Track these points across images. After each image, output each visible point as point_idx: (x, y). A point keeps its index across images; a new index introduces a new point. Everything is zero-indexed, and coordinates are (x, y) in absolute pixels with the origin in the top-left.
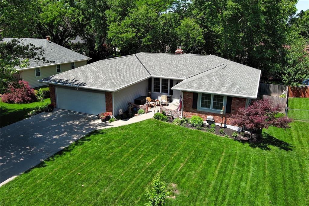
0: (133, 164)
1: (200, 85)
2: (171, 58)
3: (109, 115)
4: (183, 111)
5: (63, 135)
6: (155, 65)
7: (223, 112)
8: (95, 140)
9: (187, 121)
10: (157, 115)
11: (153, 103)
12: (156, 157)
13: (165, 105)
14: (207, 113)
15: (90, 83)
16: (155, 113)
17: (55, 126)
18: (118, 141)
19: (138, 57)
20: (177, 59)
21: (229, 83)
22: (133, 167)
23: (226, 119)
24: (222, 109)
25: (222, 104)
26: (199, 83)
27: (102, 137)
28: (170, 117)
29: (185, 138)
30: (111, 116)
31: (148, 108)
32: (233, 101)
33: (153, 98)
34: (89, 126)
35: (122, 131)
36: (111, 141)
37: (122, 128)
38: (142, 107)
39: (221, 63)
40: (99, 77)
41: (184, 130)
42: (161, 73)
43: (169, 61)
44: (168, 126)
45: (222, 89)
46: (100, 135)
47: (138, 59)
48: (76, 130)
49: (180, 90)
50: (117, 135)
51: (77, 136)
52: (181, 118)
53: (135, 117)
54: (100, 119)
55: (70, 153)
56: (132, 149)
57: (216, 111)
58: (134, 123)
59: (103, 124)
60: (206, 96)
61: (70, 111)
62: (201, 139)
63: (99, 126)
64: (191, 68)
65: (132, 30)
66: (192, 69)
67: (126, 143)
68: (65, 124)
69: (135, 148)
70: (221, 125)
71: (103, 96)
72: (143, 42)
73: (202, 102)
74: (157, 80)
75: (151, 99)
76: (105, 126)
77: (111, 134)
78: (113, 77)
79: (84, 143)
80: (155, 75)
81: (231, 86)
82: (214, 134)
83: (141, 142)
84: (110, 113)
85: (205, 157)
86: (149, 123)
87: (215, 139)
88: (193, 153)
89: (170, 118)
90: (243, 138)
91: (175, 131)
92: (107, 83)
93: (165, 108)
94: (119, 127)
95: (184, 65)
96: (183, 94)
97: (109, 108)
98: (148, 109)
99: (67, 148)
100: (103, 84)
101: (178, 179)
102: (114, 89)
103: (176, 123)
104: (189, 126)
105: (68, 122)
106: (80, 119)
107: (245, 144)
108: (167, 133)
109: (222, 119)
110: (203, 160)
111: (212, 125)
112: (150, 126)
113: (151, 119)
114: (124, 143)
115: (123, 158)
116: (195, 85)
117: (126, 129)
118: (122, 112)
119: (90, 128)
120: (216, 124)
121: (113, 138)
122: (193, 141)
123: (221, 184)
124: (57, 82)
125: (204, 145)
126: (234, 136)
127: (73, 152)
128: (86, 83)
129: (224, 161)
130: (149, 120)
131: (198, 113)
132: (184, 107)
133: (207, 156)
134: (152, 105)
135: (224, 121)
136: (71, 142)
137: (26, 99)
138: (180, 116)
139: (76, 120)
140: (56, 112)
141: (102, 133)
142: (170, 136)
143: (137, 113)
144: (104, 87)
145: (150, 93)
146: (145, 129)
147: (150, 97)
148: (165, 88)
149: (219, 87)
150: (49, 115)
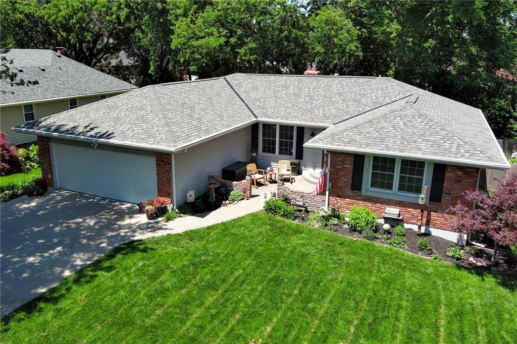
1: (369, 137)
2: (299, 83)
3: (164, 205)
4: (329, 195)
5: (52, 255)
6: (264, 98)
7: (424, 200)
8: (125, 269)
9: (338, 217)
10: (271, 204)
11: (262, 176)
13: (287, 180)
14: (384, 202)
15: (122, 132)
16: (267, 199)
17: (40, 229)
18: (179, 272)
19: (231, 83)
20: (310, 85)
21: (437, 132)
23: (429, 216)
24: (421, 193)
25: (420, 181)
26: (368, 133)
27: (142, 259)
28: (299, 208)
29: (339, 263)
30: (170, 207)
31: (251, 187)
32: (448, 174)
33: (262, 167)
34: (117, 230)
35: (191, 242)
36: (162, 272)
37: (192, 235)
38: (238, 187)
39: (405, 92)
40: (143, 119)
41: (335, 240)
42: (277, 113)
43: (294, 89)
44: (297, 231)
45: (423, 146)
46: (139, 254)
47: (231, 86)
48: (85, 241)
50: (179, 256)
51: (86, 257)
52: (326, 210)
53: (222, 209)
55: (56, 307)
56: (212, 296)
57: (407, 196)
58: (218, 224)
59: (150, 225)
60: (384, 163)
61: (81, 194)
62: (379, 267)
63: (141, 231)
64: (342, 103)
65: (219, 33)
66: (343, 106)
67: (198, 278)
68: (65, 225)
69: (220, 292)
70: (420, 228)
71: (152, 162)
72: (241, 56)
73: (374, 175)
74: (269, 129)
75: (257, 168)
76: (154, 229)
77: (164, 251)
78: (174, 120)
79: (96, 276)
80: (265, 117)
81: (442, 139)
82: (406, 252)
83: (237, 274)
84: (167, 200)
85: (397, 319)
86: (253, 222)
88: (365, 306)
89: (300, 211)
90: (474, 262)
91: (314, 243)
92: (159, 134)
93: (289, 189)
94: (187, 233)
95: (325, 97)
96: (331, 157)
97: (164, 188)
98: (250, 189)
99: (52, 291)
100: (150, 136)
102: (175, 146)
103: (314, 223)
104: (345, 231)
105: (72, 221)
106: (100, 214)
107: (486, 278)
108: (295, 248)
109: (422, 216)
111: (398, 229)
112: (256, 231)
113: (257, 212)
114: (194, 278)
116: (358, 138)
117: (202, 238)
118: (193, 196)
119: (119, 235)
120: (407, 226)
121: (169, 262)
122: (360, 270)
124: (53, 132)
125: (390, 283)
126: (453, 257)
127: (64, 304)
128: (113, 133)
129: (450, 333)
130: (254, 216)
131: (365, 200)
132: (332, 188)
134: (258, 181)
135: (425, 220)
136: (67, 273)
138: (323, 207)
139: (90, 215)
140: (52, 195)
141: (145, 250)
142: (304, 256)
143: (227, 199)
144: (152, 142)
145: (255, 154)
146: (244, 237)
147: (254, 165)
148: (286, 145)
149: (415, 142)
150: (34, 204)
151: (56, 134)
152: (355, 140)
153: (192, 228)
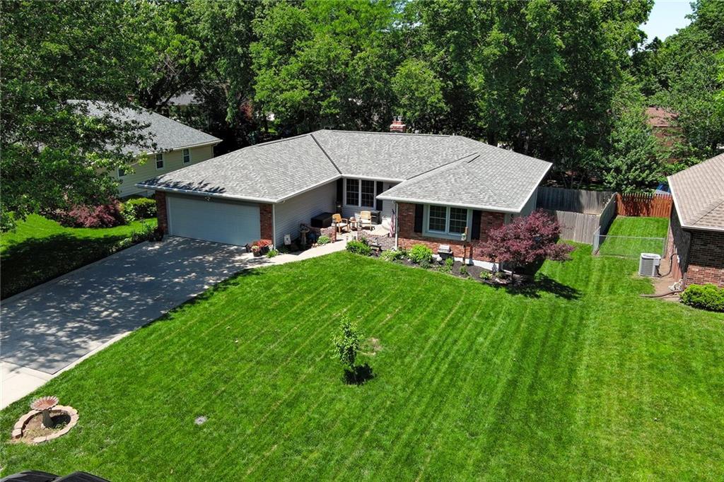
0: (311, 316)
1: (426, 191)
2: (381, 141)
3: (266, 246)
4: (398, 237)
5: (190, 278)
6: (348, 156)
7: (466, 238)
8: (247, 284)
9: (405, 254)
10: (351, 244)
11: (346, 224)
12: (349, 306)
13: (367, 228)
14: (439, 241)
15: (232, 188)
16: (349, 241)
17: (172, 263)
18: (285, 285)
19: (317, 140)
20: (390, 143)
21: (477, 186)
22: (312, 320)
23: (471, 249)
24: (464, 232)
25: (465, 224)
26: (426, 187)
27: (257, 279)
28: (375, 248)
29: (399, 280)
30: (271, 247)
31: (336, 233)
32: (483, 218)
33: (346, 216)
34: (232, 263)
35: (290, 270)
36: (273, 285)
37: (290, 265)
38: (325, 232)
39: (472, 150)
40: (247, 177)
41: (398, 268)
42: (359, 170)
43: (376, 146)
44: (371, 262)
45: (464, 197)
46: (254, 276)
47: (317, 143)
48: (211, 270)
49: (391, 200)
50: (283, 277)
51: (215, 278)
52: (395, 250)
53: (312, 249)
54: (251, 252)
55: (208, 302)
56: (309, 296)
57: (454, 236)
59: (257, 260)
60: (438, 210)
61: (193, 240)
62: (425, 282)
63: (251, 264)
66: (417, 163)
67: (298, 288)
68: (190, 260)
69: (314, 294)
70: (464, 260)
71: (256, 212)
73: (431, 220)
74: (353, 183)
75: (342, 217)
76: (261, 263)
77: (271, 275)
78: (273, 177)
79: (227, 288)
80: (349, 173)
81: (479, 192)
82: (450, 275)
83: (324, 286)
84: (269, 242)
85: (428, 306)
86: (337, 257)
87: (450, 282)
88: (409, 301)
89: (376, 250)
90: (498, 281)
91: (382, 270)
92: (263, 189)
93: (367, 234)
94: (286, 265)
96: (398, 207)
97: (266, 232)
98: (335, 235)
99: (202, 295)
100: (256, 191)
101: (381, 332)
102: (276, 199)
103: (384, 258)
104: (408, 263)
105: (195, 258)
106: (215, 253)
107: (500, 289)
108: (368, 272)
109: (465, 250)
110: (424, 310)
111: (449, 260)
112: (340, 263)
113: (341, 251)
115: (295, 308)
116: (418, 191)
117: (298, 267)
118: (289, 239)
119: (234, 266)
120: (456, 259)
121: (276, 280)
122: (412, 284)
123: (446, 339)
124: (172, 187)
125: (430, 291)
126: (483, 278)
127: (212, 301)
128: (224, 189)
129: (458, 312)
130: (338, 254)
131: (425, 240)
132: (400, 231)
133: (432, 304)
134: (343, 228)
135: (468, 254)
136: (206, 287)
137: (106, 220)
138: (394, 247)
139: (207, 254)
140: (169, 241)
141: (258, 274)
142: (373, 277)
143: (316, 242)
144: (257, 196)
145: (340, 206)
146: (330, 267)
147: (339, 215)
148: (368, 198)
149: (460, 193)
150: (157, 247)
151: (175, 189)
152: (416, 193)
153: (290, 261)
